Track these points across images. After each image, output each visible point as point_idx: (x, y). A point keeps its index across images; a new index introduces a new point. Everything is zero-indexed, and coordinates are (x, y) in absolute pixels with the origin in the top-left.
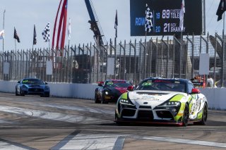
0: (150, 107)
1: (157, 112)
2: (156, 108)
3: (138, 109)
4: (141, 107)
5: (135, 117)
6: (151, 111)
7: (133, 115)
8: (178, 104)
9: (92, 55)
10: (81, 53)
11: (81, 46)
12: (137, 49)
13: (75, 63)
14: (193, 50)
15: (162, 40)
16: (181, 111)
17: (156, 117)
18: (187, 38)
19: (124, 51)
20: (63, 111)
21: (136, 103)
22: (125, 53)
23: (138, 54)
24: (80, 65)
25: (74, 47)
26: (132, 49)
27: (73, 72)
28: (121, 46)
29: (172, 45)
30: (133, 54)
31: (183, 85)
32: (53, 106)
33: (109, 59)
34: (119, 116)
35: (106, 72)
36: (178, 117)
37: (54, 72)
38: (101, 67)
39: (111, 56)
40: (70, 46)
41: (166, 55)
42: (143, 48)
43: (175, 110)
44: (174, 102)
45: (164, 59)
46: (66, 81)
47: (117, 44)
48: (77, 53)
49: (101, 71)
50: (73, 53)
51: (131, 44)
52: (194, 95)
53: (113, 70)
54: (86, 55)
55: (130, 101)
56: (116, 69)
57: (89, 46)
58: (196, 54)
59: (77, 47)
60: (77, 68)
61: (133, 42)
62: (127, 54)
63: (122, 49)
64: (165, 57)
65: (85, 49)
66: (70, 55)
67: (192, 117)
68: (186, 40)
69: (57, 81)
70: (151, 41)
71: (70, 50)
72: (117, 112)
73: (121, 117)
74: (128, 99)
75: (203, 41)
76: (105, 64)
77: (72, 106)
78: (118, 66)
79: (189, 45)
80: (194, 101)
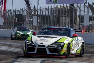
0: (44, 46)
1: (49, 49)
2: (48, 46)
3: (37, 47)
4: (39, 46)
5: (35, 52)
6: (45, 49)
7: (34, 51)
8: (62, 44)
9: (25, 14)
10: (19, 13)
11: (19, 10)
12: (50, 11)
13: (15, 19)
14: (80, 12)
15: (63, 7)
16: (65, 49)
17: (48, 52)
18: (77, 5)
19: (43, 12)
20: (10, 46)
21: (36, 43)
22: (43, 14)
23: (50, 14)
24: (18, 20)
25: (15, 10)
26: (47, 11)
27: (14, 24)
28: (41, 9)
29: (69, 9)
30: (47, 14)
31: (68, 32)
32: (4, 43)
33: (34, 17)
34: (26, 51)
35: (32, 24)
36: (62, 52)
37: (4, 24)
38: (30, 21)
39: (35, 15)
40: (13, 10)
41: (66, 14)
42: (53, 11)
43: (60, 48)
44: (60, 42)
45: (64, 17)
46: (11, 29)
47: (39, 8)
48: (17, 13)
49: (30, 23)
50: (15, 13)
51: (46, 9)
52: (74, 38)
53: (36, 22)
54: (21, 14)
55: (32, 42)
56: (38, 22)
57: (23, 9)
58: (82, 14)
59: (17, 10)
60: (17, 21)
61: (47, 8)
62: (44, 14)
63: (41, 11)
64: (65, 16)
65: (21, 11)
66: (13, 14)
67: (72, 52)
68: (76, 7)
69: (6, 29)
70: (57, 7)
71: (13, 12)
72: (24, 49)
73: (27, 52)
74: (31, 41)
75: (85, 7)
76: (32, 19)
77: (14, 42)
78: (39, 20)
79: (78, 9)
80: (74, 42)
